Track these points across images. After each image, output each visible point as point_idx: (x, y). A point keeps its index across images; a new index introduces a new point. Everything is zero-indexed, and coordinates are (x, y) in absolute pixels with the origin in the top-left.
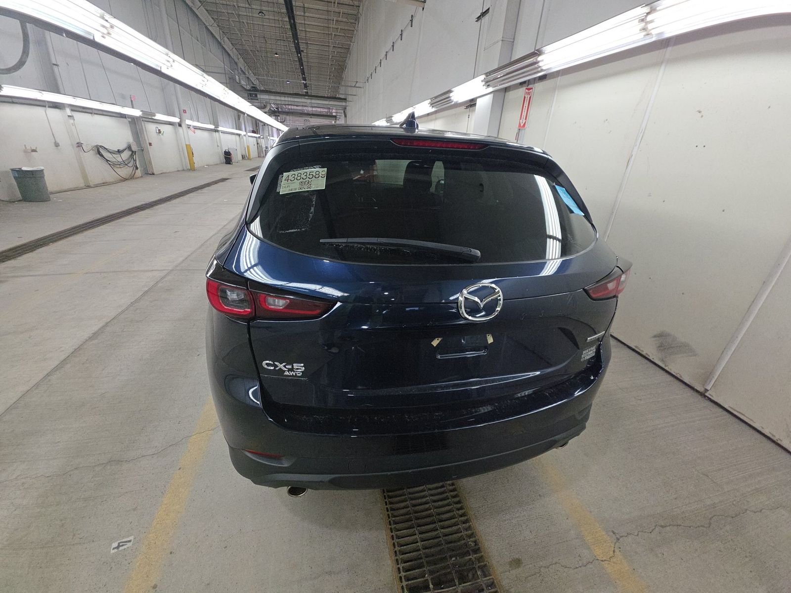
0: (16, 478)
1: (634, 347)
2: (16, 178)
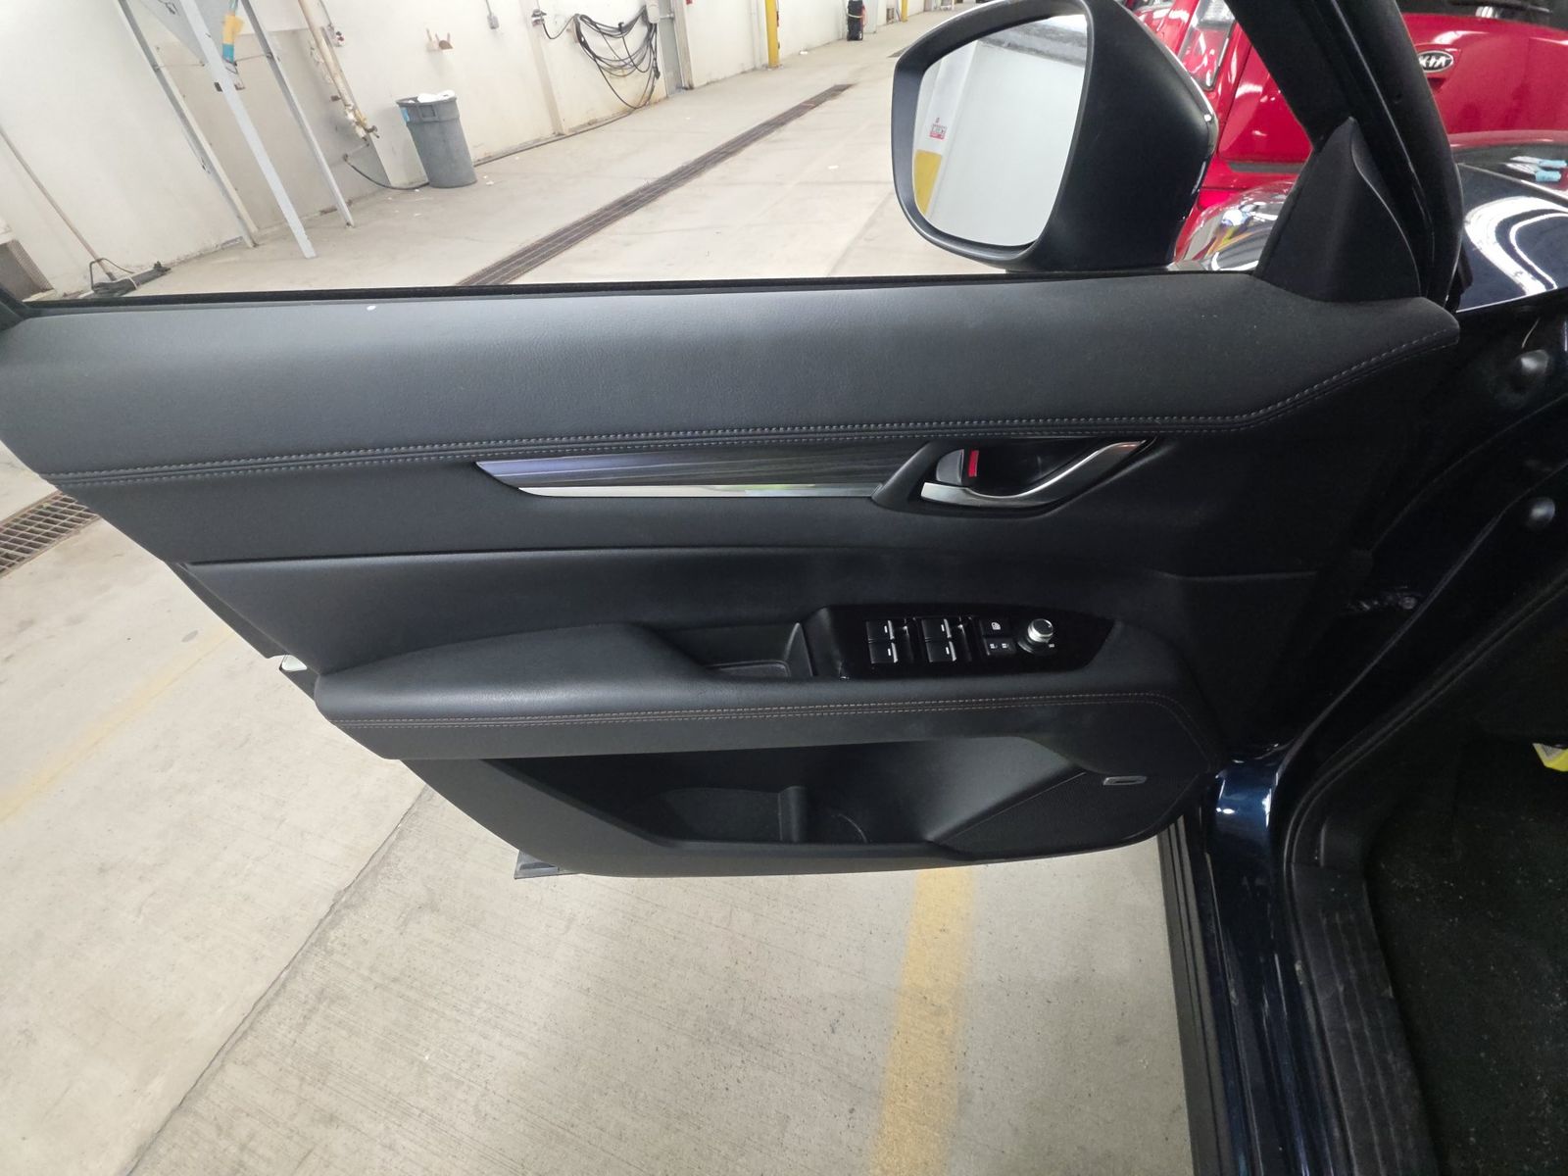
2: (408, 124)
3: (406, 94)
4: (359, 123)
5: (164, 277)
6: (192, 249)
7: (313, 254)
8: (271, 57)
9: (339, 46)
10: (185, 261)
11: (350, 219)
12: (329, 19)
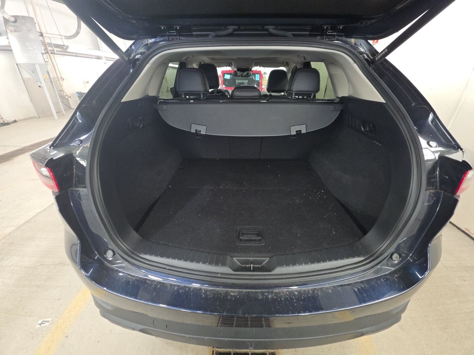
0: (11, 266)
1: (464, 229)
2: (78, 97)
3: (79, 91)
4: (67, 95)
5: (16, 123)
6: (22, 118)
7: (57, 119)
8: (52, 82)
9: (63, 81)
10: (20, 120)
11: (65, 113)
12: (61, 75)
